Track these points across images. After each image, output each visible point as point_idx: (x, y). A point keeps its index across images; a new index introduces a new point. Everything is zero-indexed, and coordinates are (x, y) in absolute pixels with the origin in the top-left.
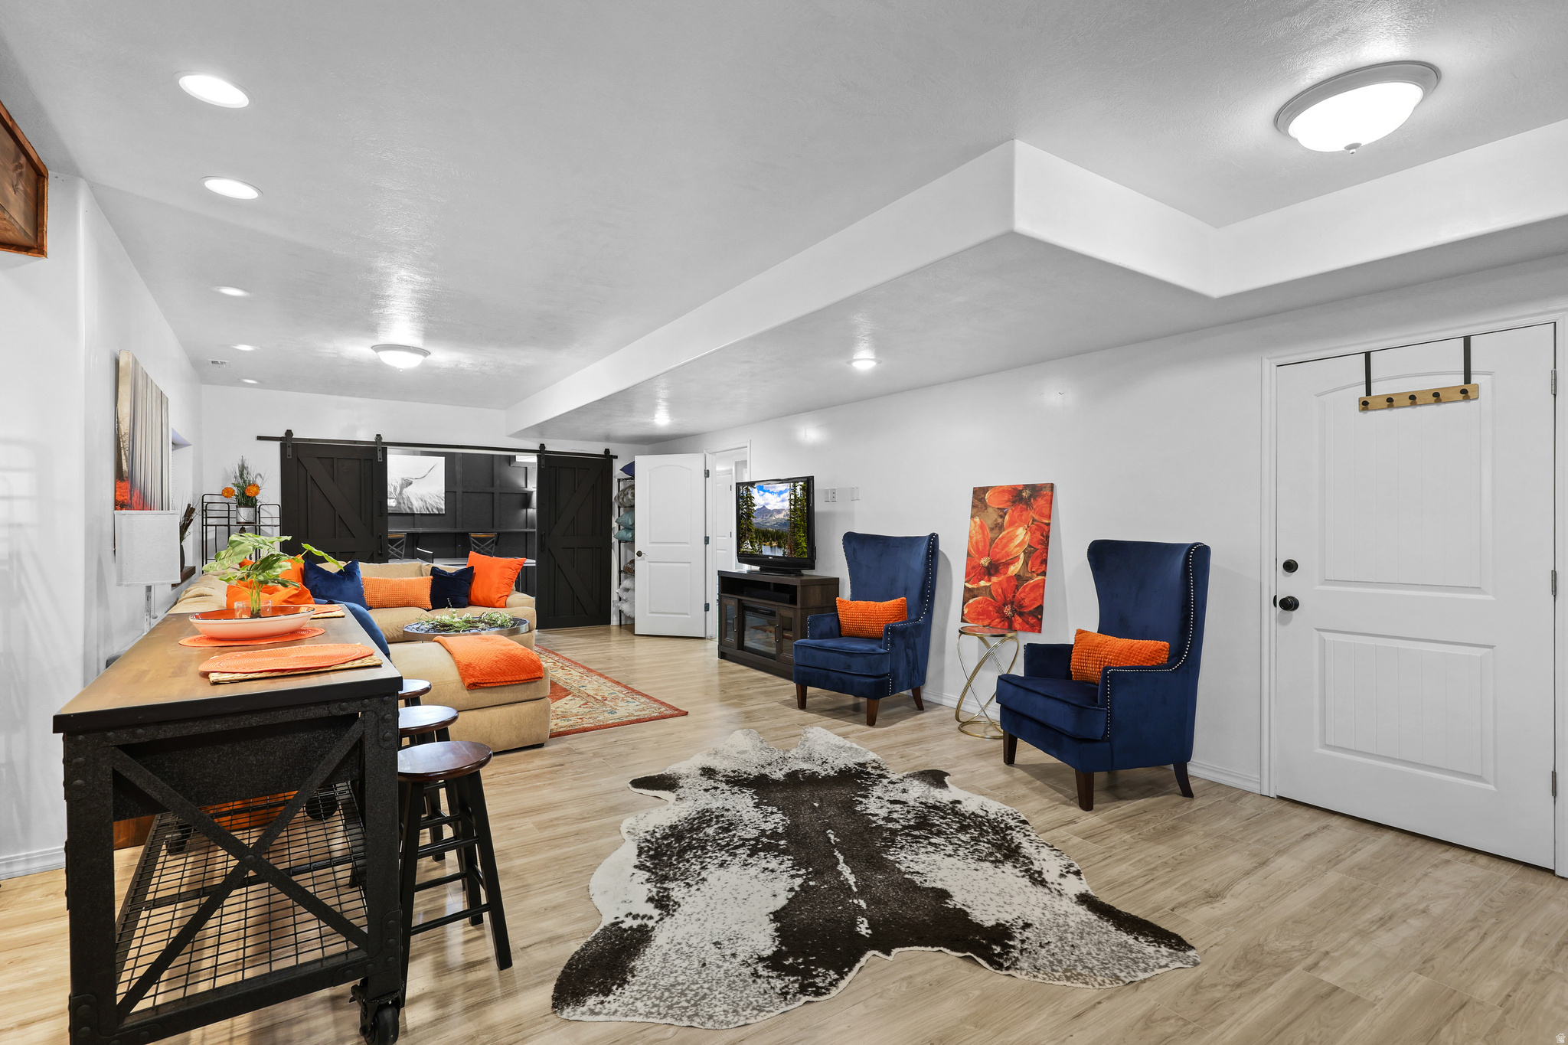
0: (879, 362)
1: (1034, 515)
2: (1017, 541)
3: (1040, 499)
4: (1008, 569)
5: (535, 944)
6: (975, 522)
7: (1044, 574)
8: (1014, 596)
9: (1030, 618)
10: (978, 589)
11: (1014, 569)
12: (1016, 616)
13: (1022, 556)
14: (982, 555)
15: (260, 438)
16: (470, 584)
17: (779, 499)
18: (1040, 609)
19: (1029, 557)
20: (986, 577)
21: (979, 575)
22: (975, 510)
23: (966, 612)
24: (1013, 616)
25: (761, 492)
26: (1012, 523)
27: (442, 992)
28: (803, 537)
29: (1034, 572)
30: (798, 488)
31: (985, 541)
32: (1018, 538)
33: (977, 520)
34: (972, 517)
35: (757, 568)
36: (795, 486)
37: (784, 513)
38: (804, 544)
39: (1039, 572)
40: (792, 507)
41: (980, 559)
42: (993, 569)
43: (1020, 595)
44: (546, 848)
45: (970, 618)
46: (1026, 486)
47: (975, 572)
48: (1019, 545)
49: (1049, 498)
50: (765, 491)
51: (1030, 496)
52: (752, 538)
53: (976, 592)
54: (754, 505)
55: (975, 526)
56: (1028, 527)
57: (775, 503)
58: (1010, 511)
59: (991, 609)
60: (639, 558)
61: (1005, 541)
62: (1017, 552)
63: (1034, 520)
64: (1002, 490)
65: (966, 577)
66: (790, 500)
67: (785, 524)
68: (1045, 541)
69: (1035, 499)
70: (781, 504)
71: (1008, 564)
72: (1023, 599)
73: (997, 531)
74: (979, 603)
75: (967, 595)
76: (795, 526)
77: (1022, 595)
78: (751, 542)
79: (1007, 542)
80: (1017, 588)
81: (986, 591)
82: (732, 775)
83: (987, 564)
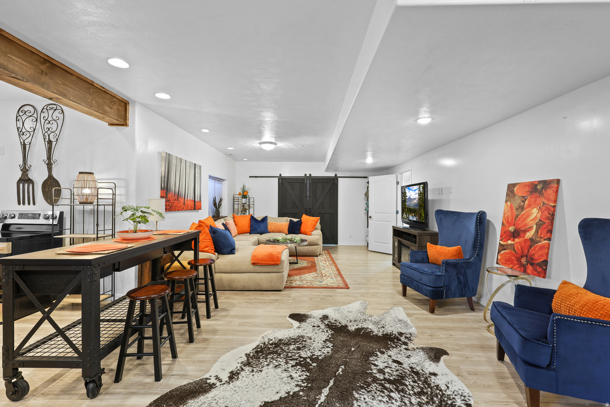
0: (433, 119)
1: (544, 201)
2: (532, 217)
3: (549, 190)
4: (525, 234)
5: (177, 375)
6: (507, 205)
7: (549, 239)
8: (528, 252)
9: (538, 268)
10: (507, 245)
11: (529, 235)
12: (529, 265)
13: (535, 227)
14: (510, 224)
15: (250, 177)
16: (301, 226)
17: (415, 193)
18: (546, 262)
19: (539, 228)
20: (512, 238)
21: (508, 237)
22: (508, 197)
23: (499, 258)
24: (527, 265)
25: (409, 190)
26: (529, 206)
27: (131, 382)
28: (423, 211)
29: (542, 238)
30: (421, 187)
31: (512, 217)
32: (532, 215)
33: (509, 203)
34: (506, 202)
35: (408, 226)
36: (420, 187)
37: (416, 200)
38: (423, 215)
39: (545, 238)
40: (419, 197)
41: (509, 227)
42: (516, 234)
43: (532, 252)
44: (230, 334)
45: (501, 262)
46: (540, 182)
47: (506, 235)
48: (533, 220)
49: (555, 189)
50: (410, 190)
51: (542, 188)
52: (406, 212)
53: (505, 247)
54: (407, 196)
55: (508, 207)
56: (540, 208)
57: (413, 194)
58: (529, 198)
59: (513, 258)
60: (370, 219)
61: (524, 216)
62: (532, 224)
63: (544, 204)
64: (524, 185)
65: (500, 238)
66: (418, 193)
67: (416, 205)
68: (552, 217)
69: (545, 190)
70: (415, 196)
71: (525, 231)
72: (534, 254)
73: (520, 210)
74: (506, 253)
75: (500, 248)
76: (420, 206)
77: (533, 252)
78: (406, 214)
79: (526, 218)
80: (530, 247)
81: (511, 247)
82: (333, 321)
83: (513, 230)
